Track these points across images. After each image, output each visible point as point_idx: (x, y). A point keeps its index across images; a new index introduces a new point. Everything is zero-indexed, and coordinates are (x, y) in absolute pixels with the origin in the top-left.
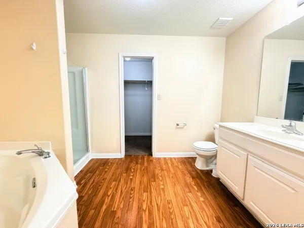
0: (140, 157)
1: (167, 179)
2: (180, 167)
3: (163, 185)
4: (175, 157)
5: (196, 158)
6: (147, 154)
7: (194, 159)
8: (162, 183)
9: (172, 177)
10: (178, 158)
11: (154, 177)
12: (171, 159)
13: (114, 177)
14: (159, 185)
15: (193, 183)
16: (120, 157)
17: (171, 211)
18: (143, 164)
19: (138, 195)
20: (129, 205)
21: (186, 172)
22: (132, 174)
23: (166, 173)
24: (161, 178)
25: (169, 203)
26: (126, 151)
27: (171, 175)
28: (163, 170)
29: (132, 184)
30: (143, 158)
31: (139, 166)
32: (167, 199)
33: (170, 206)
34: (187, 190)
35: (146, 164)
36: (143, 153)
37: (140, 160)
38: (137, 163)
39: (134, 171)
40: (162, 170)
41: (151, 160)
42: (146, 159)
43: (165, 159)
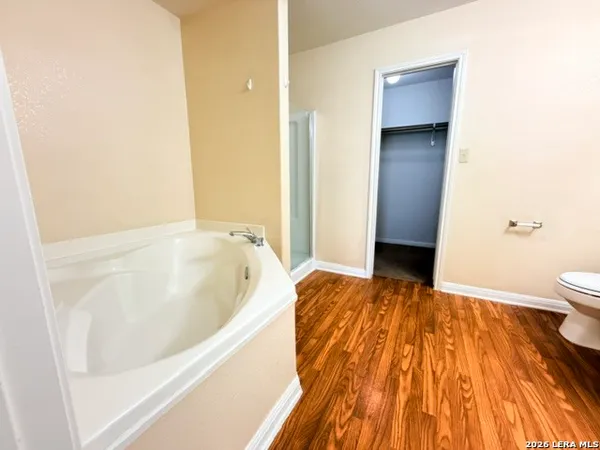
0: (405, 283)
1: (466, 338)
2: (508, 323)
3: (453, 344)
4: (495, 300)
5: (565, 315)
6: (420, 281)
7: (558, 318)
8: (450, 341)
9: (480, 338)
10: (502, 305)
11: (432, 325)
12: (482, 303)
13: (350, 304)
14: (443, 343)
15: (545, 366)
18: (411, 297)
19: (392, 344)
20: (374, 352)
21: (524, 339)
22: (384, 308)
23: (463, 326)
24: (448, 332)
25: (465, 381)
26: (376, 267)
27: (477, 333)
28: (458, 319)
29: (383, 324)
30: (411, 286)
31: (400, 298)
32: (460, 370)
33: (465, 386)
34: (520, 373)
35: (416, 298)
36: (414, 279)
37: (404, 290)
38: (396, 292)
39: (389, 303)
40: (454, 316)
41: (429, 295)
42: (416, 290)
43: (465, 299)
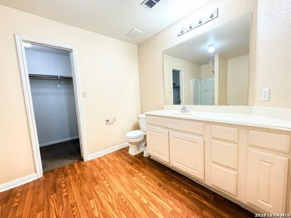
0: (68, 167)
1: (110, 176)
2: (117, 159)
3: (108, 183)
4: (109, 152)
5: (128, 147)
6: (76, 161)
7: (127, 149)
8: (105, 182)
9: (114, 172)
10: (112, 153)
11: (95, 180)
12: (105, 156)
13: (36, 207)
14: (104, 185)
15: (133, 168)
16: (36, 178)
17: (125, 201)
18: (76, 172)
21: (124, 162)
22: (65, 190)
23: (106, 171)
24: (102, 178)
25: (121, 195)
26: (44, 167)
27: (112, 171)
28: (102, 169)
29: (70, 200)
30: (72, 166)
31: (71, 177)
32: (117, 193)
33: (122, 197)
34: (131, 176)
35: (79, 171)
36: (71, 162)
37: (70, 171)
38: (66, 175)
40: (100, 169)
41: (84, 166)
42: (76, 167)
43: (99, 158)
